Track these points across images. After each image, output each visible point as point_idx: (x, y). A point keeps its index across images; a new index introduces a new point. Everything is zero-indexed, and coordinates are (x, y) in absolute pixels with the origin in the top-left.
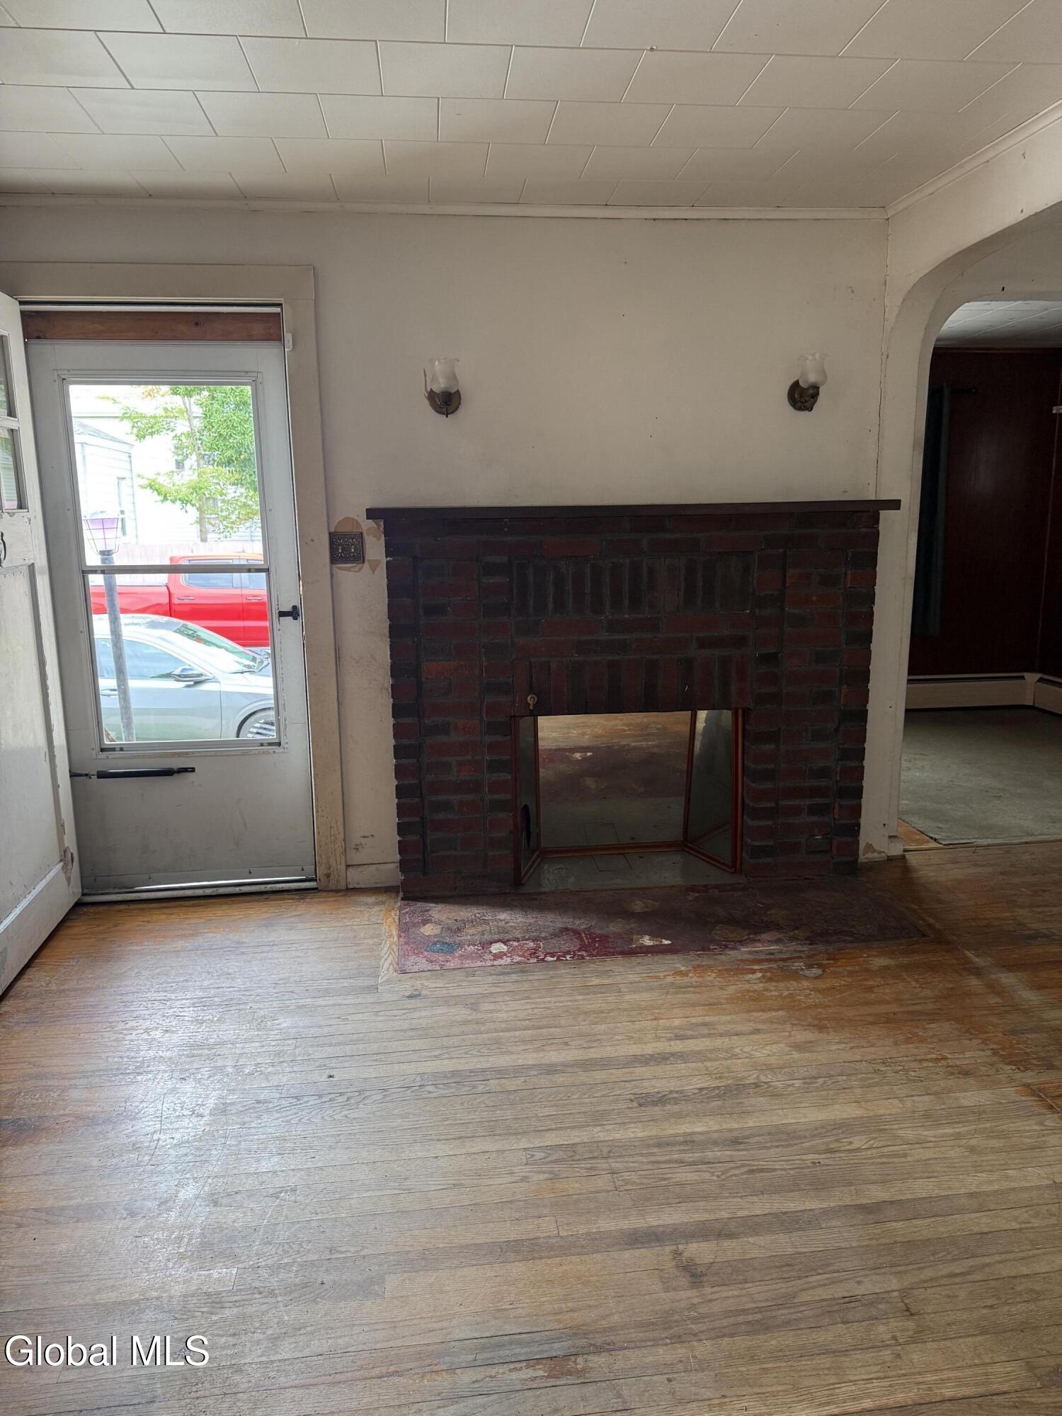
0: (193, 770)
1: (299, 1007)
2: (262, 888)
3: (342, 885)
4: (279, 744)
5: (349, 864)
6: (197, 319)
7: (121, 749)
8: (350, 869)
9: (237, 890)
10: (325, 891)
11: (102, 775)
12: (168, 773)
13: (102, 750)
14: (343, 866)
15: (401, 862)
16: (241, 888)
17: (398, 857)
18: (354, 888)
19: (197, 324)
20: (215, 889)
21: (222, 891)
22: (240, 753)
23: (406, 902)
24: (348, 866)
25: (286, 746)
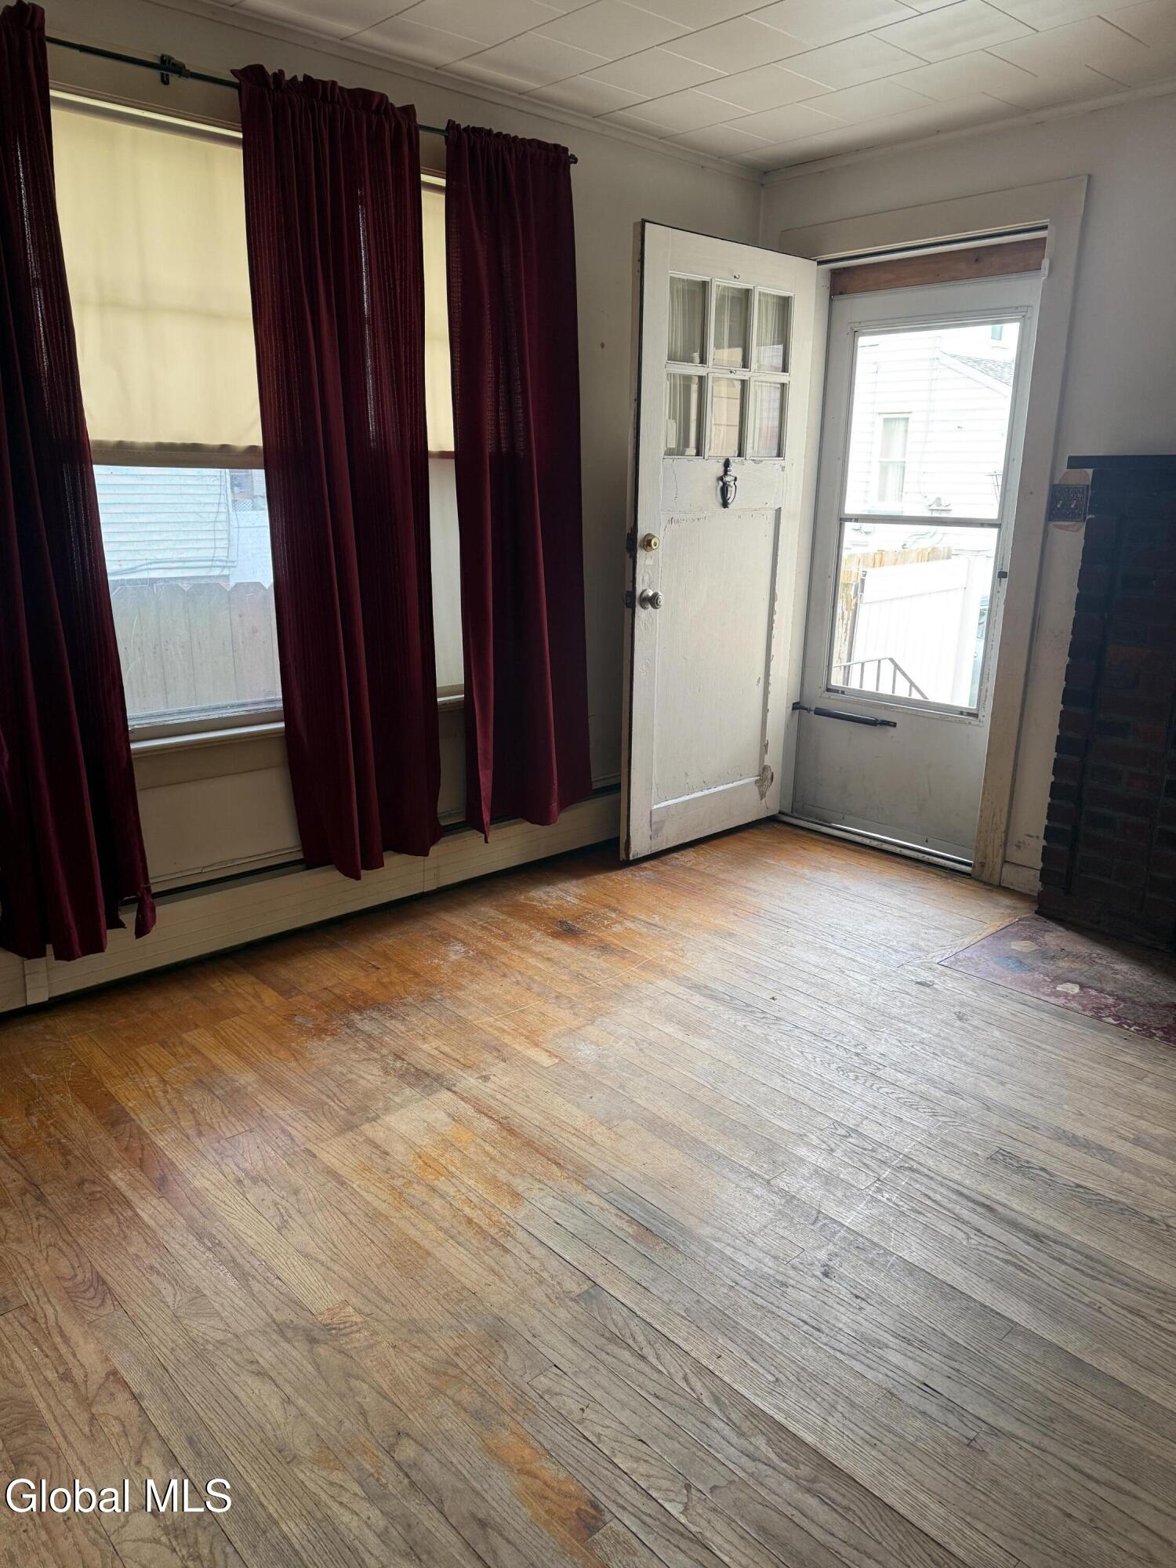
0: (894, 725)
1: (821, 947)
2: (920, 856)
3: (995, 880)
4: (976, 715)
5: (1007, 859)
6: (977, 255)
7: (843, 692)
8: (1006, 866)
9: (898, 850)
10: (978, 880)
11: (820, 712)
12: (874, 723)
13: (828, 690)
14: (999, 861)
15: (1042, 870)
16: (903, 850)
17: (1040, 865)
18: (1007, 888)
19: (977, 260)
20: (880, 843)
21: (885, 847)
22: (937, 717)
23: (1037, 916)
24: (1005, 862)
25: (982, 719)
